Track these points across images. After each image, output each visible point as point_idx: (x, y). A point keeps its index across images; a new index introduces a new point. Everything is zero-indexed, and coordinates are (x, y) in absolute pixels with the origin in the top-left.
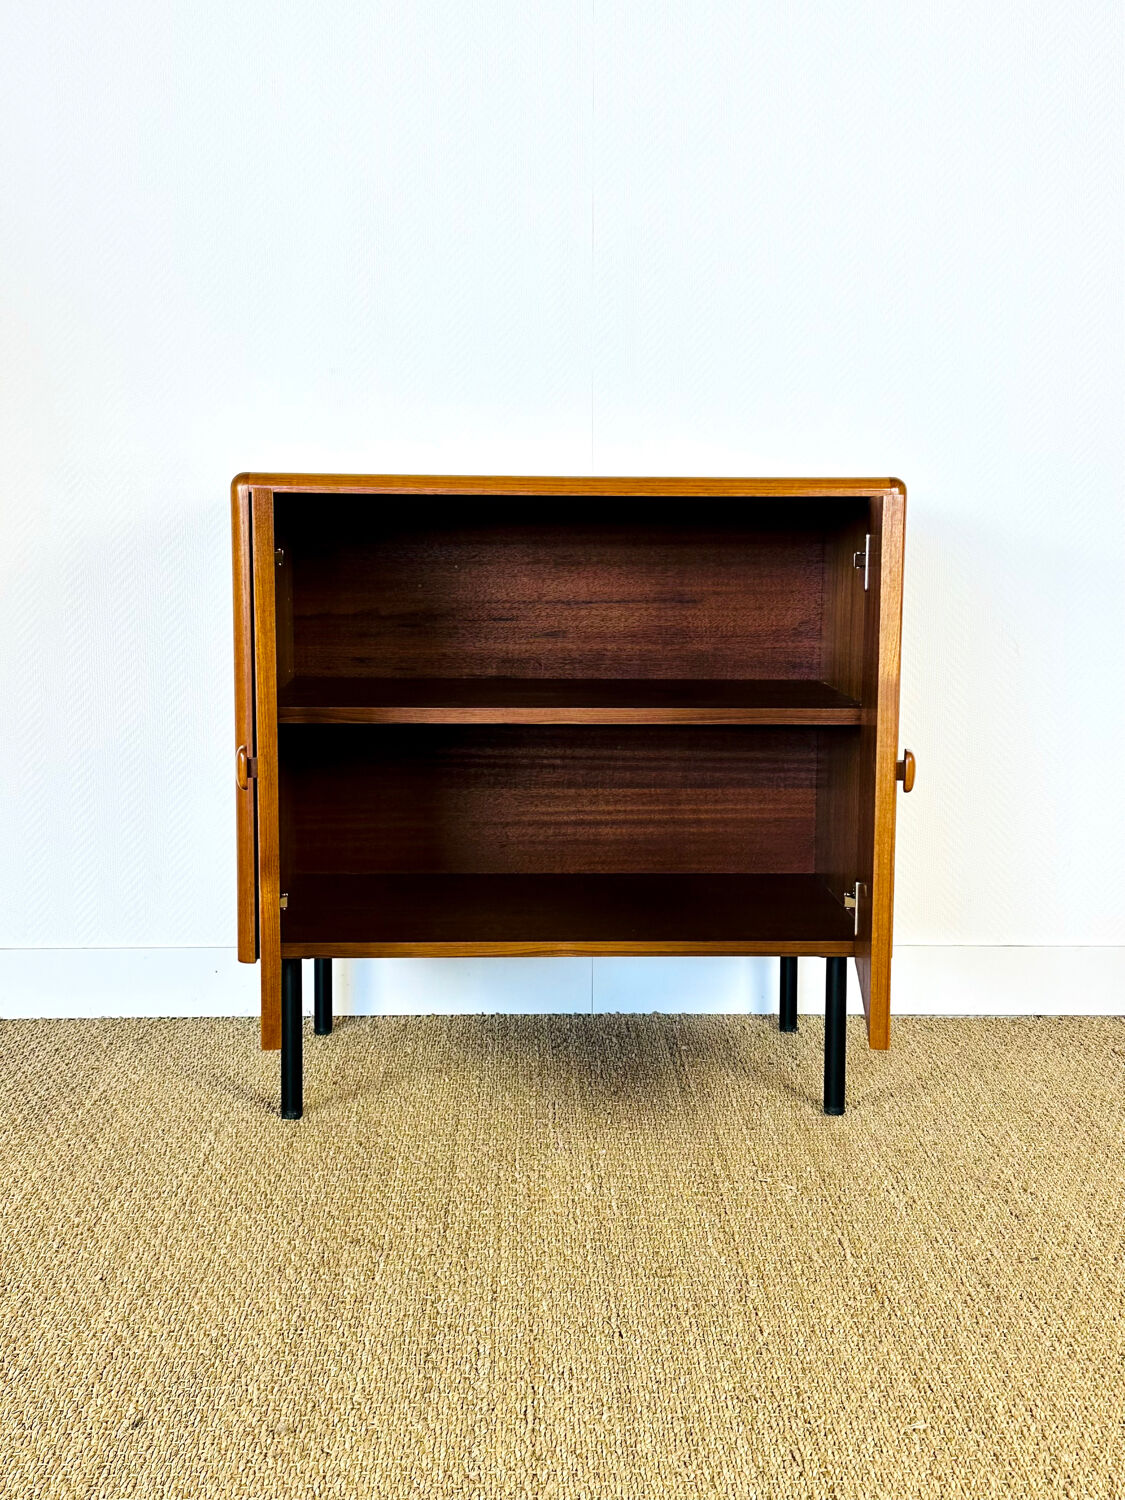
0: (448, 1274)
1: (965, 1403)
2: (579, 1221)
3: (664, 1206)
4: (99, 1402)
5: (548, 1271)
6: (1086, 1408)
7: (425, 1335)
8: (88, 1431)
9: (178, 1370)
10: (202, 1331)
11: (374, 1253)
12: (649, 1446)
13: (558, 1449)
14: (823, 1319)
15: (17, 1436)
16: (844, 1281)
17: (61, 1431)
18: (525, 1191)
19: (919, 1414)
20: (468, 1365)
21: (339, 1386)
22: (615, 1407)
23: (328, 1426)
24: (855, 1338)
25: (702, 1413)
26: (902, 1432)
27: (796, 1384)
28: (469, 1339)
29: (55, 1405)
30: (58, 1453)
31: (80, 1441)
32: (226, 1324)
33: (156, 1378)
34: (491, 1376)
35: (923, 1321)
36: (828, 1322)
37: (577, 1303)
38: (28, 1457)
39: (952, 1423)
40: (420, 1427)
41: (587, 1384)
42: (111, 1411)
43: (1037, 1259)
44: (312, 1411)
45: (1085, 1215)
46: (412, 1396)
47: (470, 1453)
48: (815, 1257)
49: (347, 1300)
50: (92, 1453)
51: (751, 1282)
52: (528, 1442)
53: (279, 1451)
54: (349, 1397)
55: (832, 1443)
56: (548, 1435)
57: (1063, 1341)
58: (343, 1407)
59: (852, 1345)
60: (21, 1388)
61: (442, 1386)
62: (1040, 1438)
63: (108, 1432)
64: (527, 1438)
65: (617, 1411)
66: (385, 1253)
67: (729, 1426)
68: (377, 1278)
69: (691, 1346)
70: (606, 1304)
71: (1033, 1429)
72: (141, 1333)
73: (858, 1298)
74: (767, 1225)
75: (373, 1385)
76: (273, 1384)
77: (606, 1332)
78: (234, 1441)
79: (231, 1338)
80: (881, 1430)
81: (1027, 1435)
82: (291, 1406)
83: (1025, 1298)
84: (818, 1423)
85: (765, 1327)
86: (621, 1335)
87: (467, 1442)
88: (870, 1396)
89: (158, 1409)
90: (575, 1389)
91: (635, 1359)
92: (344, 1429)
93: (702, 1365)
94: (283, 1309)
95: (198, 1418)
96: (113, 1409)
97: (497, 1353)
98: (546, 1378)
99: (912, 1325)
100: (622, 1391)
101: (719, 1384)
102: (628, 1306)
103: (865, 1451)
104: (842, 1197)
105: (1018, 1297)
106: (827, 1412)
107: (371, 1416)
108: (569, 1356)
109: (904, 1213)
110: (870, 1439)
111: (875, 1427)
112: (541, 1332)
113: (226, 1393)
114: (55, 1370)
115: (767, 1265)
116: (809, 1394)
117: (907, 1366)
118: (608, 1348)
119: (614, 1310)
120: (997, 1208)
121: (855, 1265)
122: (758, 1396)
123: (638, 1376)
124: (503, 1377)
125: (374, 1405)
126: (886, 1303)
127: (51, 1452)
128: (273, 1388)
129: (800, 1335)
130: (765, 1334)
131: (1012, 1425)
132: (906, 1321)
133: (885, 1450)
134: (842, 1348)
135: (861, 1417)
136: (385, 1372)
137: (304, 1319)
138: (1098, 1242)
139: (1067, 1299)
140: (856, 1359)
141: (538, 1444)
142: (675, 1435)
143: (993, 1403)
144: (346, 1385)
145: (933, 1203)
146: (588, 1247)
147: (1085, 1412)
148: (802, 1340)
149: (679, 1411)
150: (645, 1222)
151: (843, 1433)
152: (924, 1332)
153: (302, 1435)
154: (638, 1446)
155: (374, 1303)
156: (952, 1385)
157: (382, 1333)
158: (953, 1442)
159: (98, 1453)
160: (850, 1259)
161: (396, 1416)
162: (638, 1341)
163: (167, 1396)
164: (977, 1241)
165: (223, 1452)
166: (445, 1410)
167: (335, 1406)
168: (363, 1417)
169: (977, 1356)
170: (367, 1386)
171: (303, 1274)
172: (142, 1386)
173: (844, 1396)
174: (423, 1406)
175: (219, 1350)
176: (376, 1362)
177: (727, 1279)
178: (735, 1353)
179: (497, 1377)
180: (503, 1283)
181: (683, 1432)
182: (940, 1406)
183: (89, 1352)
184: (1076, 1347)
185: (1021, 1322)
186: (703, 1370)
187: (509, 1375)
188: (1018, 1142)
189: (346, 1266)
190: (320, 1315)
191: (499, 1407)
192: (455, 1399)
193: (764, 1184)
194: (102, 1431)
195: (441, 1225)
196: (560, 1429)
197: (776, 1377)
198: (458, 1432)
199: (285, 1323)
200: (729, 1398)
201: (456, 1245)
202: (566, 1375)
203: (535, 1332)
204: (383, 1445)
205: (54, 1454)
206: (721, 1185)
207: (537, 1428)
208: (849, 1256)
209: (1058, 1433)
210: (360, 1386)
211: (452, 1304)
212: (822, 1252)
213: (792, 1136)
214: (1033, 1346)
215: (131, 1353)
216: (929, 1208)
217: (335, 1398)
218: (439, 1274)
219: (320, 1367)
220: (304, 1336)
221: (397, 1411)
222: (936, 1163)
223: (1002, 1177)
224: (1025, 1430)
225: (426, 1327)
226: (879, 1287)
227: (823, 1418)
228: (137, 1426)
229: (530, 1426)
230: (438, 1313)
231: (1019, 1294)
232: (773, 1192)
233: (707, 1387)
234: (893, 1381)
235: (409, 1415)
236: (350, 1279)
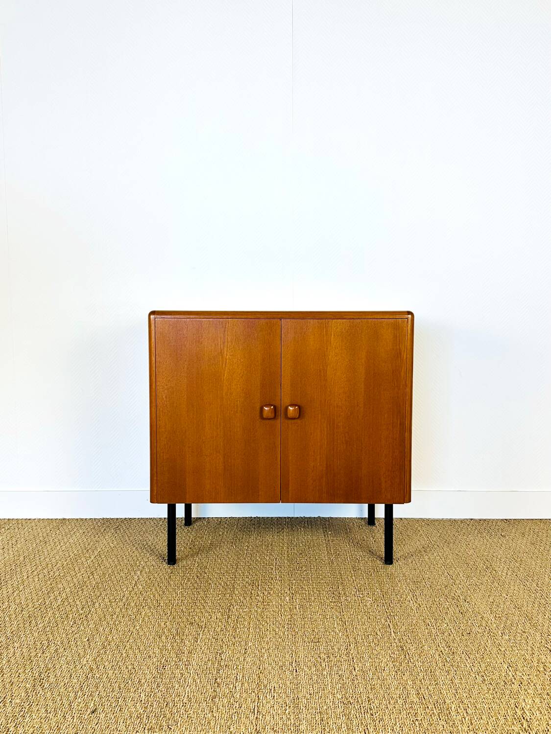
0: (227, 640)
1: (438, 705)
2: (283, 615)
3: (318, 608)
4: (79, 701)
5: (268, 639)
6: (489, 708)
7: (216, 670)
8: (73, 715)
9: (113, 685)
10: (125, 666)
11: (198, 630)
12: (305, 726)
13: (266, 727)
14: (380, 664)
15: (44, 717)
16: (390, 644)
17: (62, 715)
18: (262, 600)
19: (419, 711)
20: (232, 685)
21: (178, 694)
22: (292, 707)
23: (172, 714)
24: (393, 673)
25: (328, 710)
26: (411, 720)
27: (368, 696)
28: (234, 672)
29: (61, 702)
30: (59, 726)
31: (69, 720)
32: (135, 663)
33: (104, 689)
34: (241, 691)
35: (422, 664)
36: (383, 665)
37: (279, 655)
38: (47, 728)
39: (433, 716)
40: (210, 716)
41: (281, 695)
42: (84, 705)
43: (469, 634)
44: (166, 707)
45: (489, 612)
46: (208, 700)
47: (229, 729)
48: (378, 633)
49: (185, 652)
50: (73, 727)
51: (351, 645)
52: (254, 724)
53: (150, 727)
54: (182, 700)
55: (382, 725)
56: (263, 721)
57: (480, 674)
58: (179, 705)
59: (392, 676)
60: (49, 693)
61: (220, 695)
62: (470, 724)
63: (81, 716)
64: (254, 722)
65: (292, 709)
66: (203, 629)
67: (339, 716)
68: (198, 642)
69: (325, 677)
70: (291, 655)
71: (467, 719)
72: (101, 666)
73: (396, 653)
74: (359, 617)
75: (192, 695)
76: (151, 693)
77: (290, 669)
78: (132, 721)
79: (137, 670)
80: (403, 719)
81: (464, 723)
82: (158, 704)
83: (464, 653)
84: (376, 715)
85: (356, 667)
86: (296, 671)
87: (229, 724)
88: (399, 702)
89: (103, 704)
90: (275, 698)
91: (302, 683)
92: (178, 716)
93: (329, 686)
94: (159, 656)
95: (119, 709)
96: (85, 704)
97: (245, 679)
98: (264, 692)
99: (417, 666)
100: (295, 699)
101: (336, 695)
102: (300, 657)
103: (395, 730)
104: (391, 605)
105: (462, 653)
106: (380, 710)
107: (190, 710)
108: (274, 682)
109: (416, 612)
110: (398, 724)
111: (400, 718)
112: (263, 669)
113: (131, 697)
114: (63, 684)
115: (358, 637)
116: (373, 701)
117: (414, 687)
118: (291, 677)
119: (294, 659)
120: (454, 609)
121: (395, 637)
122: (351, 702)
123: (302, 691)
124: (246, 691)
125: (192, 704)
126: (407, 656)
127: (57, 725)
128: (151, 695)
129: (371, 671)
130: (356, 671)
131: (458, 717)
132: (415, 665)
133: (404, 730)
134: (388, 678)
135: (394, 713)
136: (198, 688)
137: (167, 661)
138: (495, 625)
139: (482, 653)
140: (394, 683)
141: (258, 725)
142: (316, 721)
143: (450, 706)
144: (181, 694)
145: (428, 607)
146: (286, 628)
147: (489, 711)
148: (371, 674)
149: (318, 709)
150: (310, 616)
151: (387, 720)
152: (422, 670)
153: (161, 719)
154: (300, 726)
155: (196, 654)
156: (433, 697)
157: (198, 669)
158: (433, 726)
159: (76, 726)
160: (393, 634)
161: (200, 710)
162: (303, 674)
163: (107, 698)
164: (445, 625)
165: (127, 727)
166: (221, 707)
167: (175, 705)
168: (187, 710)
169: (444, 682)
170: (190, 694)
171: (169, 639)
172: (98, 693)
173: (388, 702)
174: (212, 705)
175: (131, 676)
176: (195, 683)
177: (342, 644)
178: (343, 680)
179: (244, 691)
180: (249, 645)
181: (319, 719)
182: (428, 707)
183: (78, 676)
184: (485, 677)
185: (462, 665)
186: (329, 688)
187: (248, 690)
188: (463, 578)
189: (187, 636)
190: (174, 659)
191: (243, 706)
192: (226, 702)
193: (359, 597)
194: (79, 715)
195: (227, 616)
196: (268, 718)
197: (360, 692)
198: (225, 718)
199: (159, 663)
200: (340, 702)
201: (232, 626)
202: (272, 691)
203: (261, 669)
204: (194, 724)
205: (58, 727)
206: (341, 598)
207: (258, 717)
208: (392, 632)
209: (477, 721)
210: (187, 695)
211: (228, 655)
212: (381, 631)
213: (371, 574)
214: (467, 677)
215: (95, 676)
216: (426, 609)
217: (176, 701)
218: (224, 640)
219: (171, 685)
220: (166, 669)
221: (201, 708)
222: (429, 588)
223: (456, 594)
224: (463, 719)
225: (216, 666)
226: (404, 648)
227: (379, 713)
228: (93, 713)
229: (256, 716)
230: (222, 659)
231: (462, 651)
232: (363, 601)
233: (331, 697)
234: (409, 694)
235: (206, 710)
236: (187, 642)
